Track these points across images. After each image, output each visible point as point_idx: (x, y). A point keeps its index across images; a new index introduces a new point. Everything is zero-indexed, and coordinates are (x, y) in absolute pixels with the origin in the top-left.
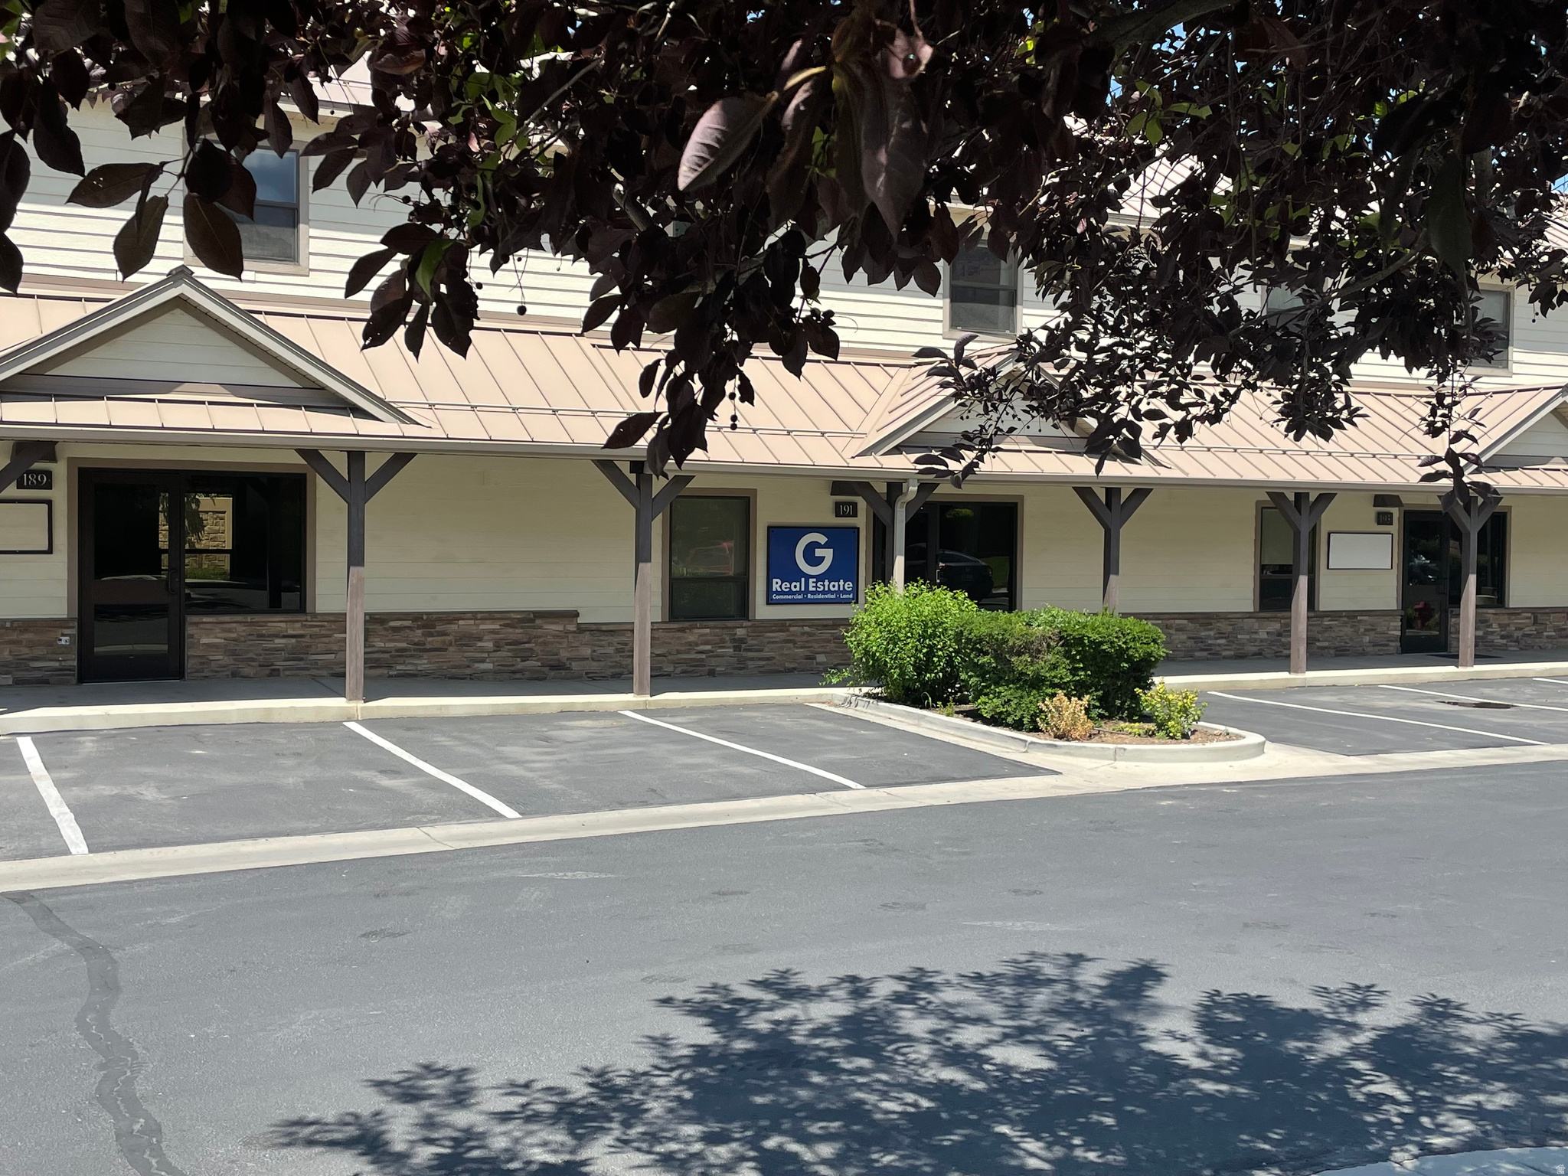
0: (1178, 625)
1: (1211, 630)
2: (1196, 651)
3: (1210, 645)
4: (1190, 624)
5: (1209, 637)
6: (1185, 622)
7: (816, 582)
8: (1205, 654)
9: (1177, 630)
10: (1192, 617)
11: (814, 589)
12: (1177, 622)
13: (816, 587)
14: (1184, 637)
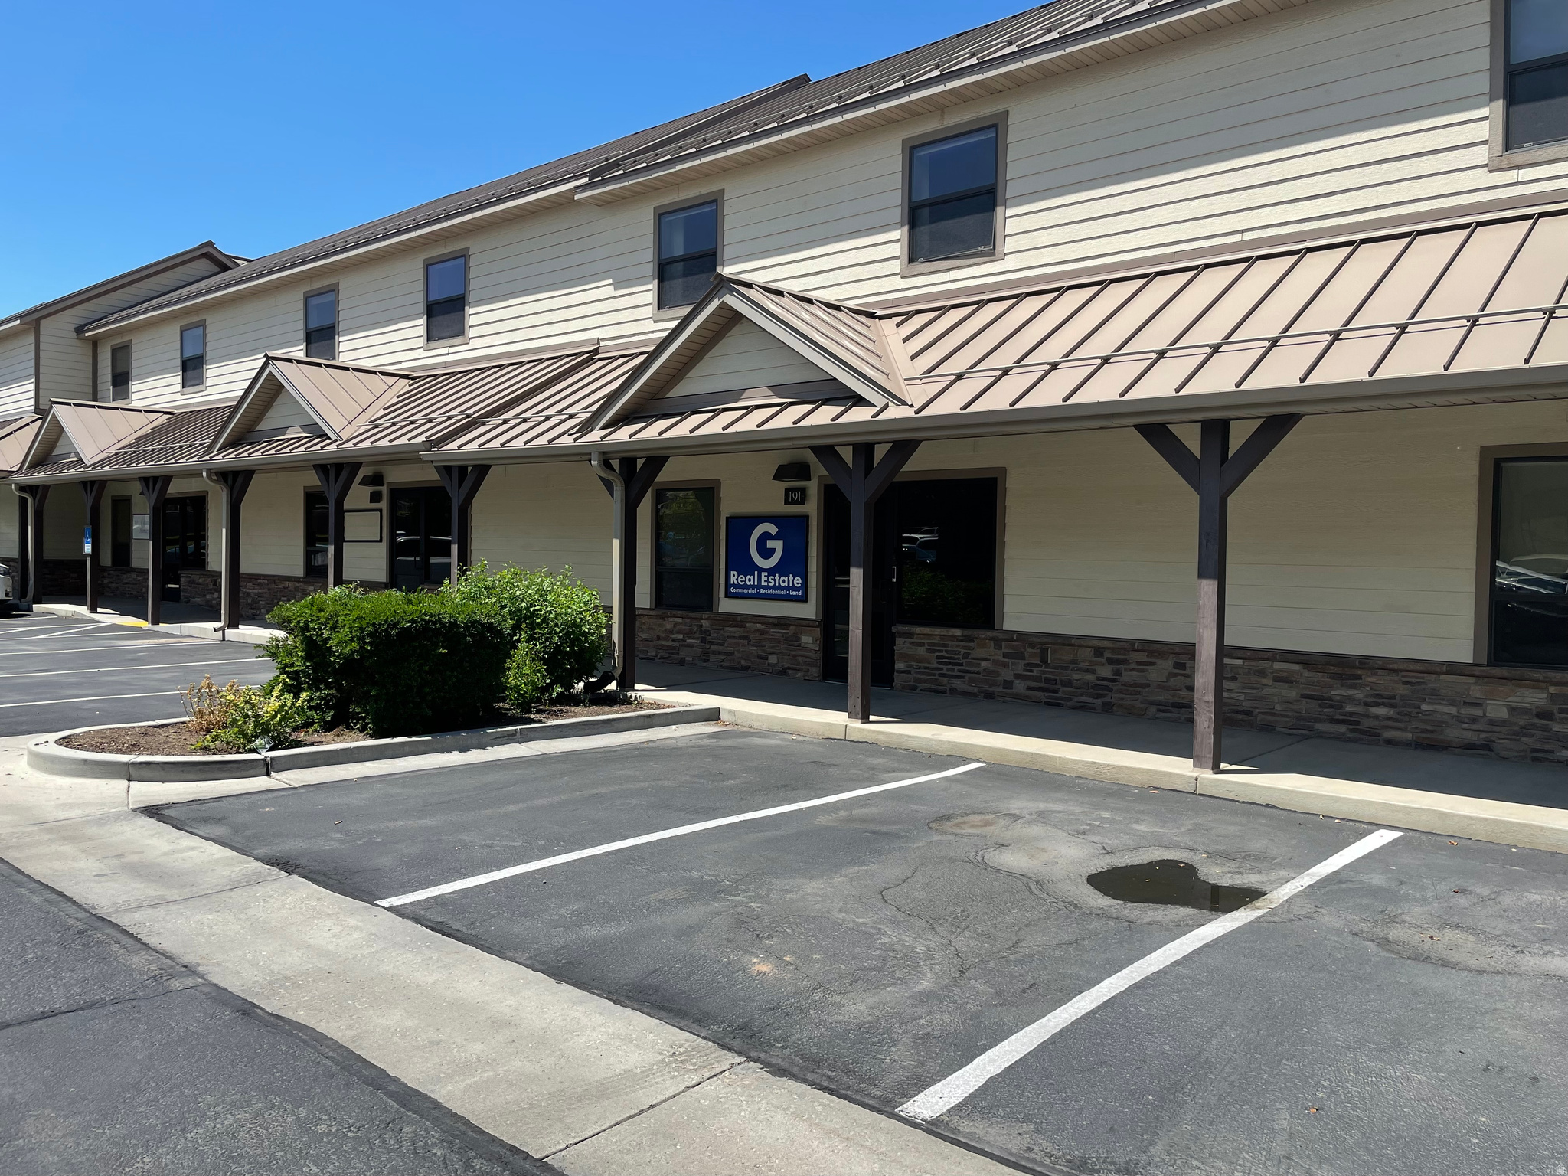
0: (1282, 670)
1: (1353, 687)
2: (1318, 720)
3: (1351, 714)
4: (1306, 673)
5: (1352, 700)
6: (1296, 667)
7: (768, 576)
8: (1342, 729)
9: (1277, 680)
10: (1309, 660)
11: (766, 584)
12: (1277, 665)
13: (768, 581)
14: (1293, 694)
